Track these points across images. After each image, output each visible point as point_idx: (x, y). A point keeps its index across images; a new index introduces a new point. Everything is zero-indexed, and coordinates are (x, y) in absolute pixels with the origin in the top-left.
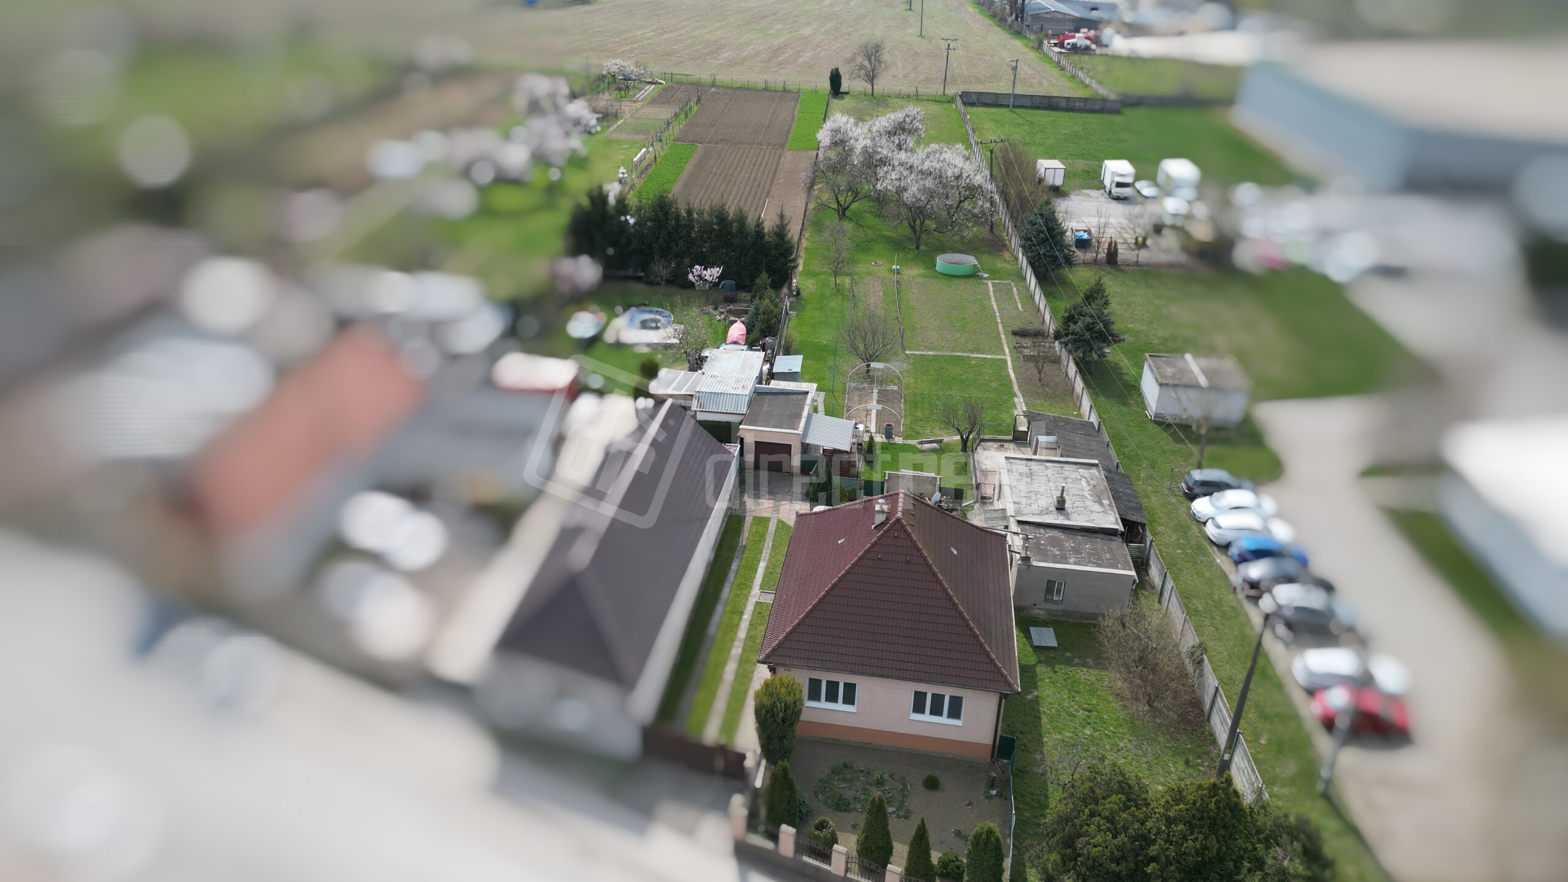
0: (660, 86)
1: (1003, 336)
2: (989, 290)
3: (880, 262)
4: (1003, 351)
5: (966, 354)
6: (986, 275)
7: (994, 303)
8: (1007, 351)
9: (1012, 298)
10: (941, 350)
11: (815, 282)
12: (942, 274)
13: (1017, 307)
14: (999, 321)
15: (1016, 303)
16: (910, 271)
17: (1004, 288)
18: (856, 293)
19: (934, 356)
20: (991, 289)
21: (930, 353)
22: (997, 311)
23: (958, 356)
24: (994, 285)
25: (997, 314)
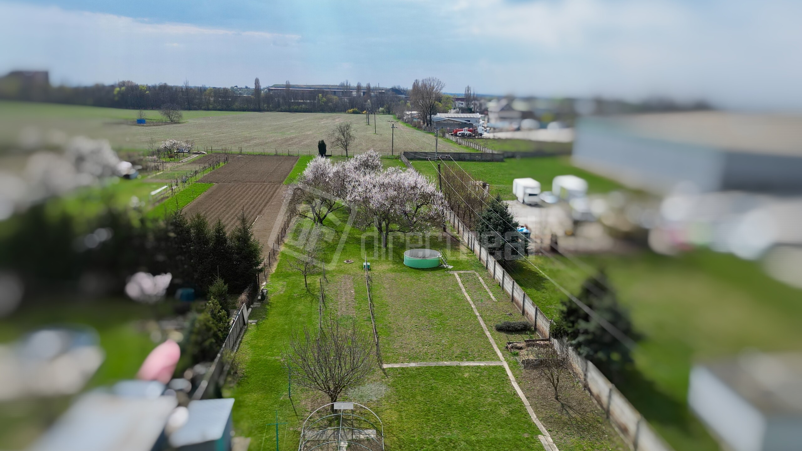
0: (203, 155)
1: (488, 333)
2: (457, 281)
3: (351, 260)
4: (495, 354)
5: (455, 363)
6: (450, 267)
7: (466, 294)
8: (500, 354)
9: (481, 288)
10: (424, 360)
11: (285, 283)
12: (410, 267)
13: (490, 298)
14: (478, 314)
15: (487, 292)
16: (380, 267)
17: (471, 278)
18: (326, 293)
19: (418, 369)
20: (459, 280)
21: (413, 365)
22: (471, 302)
23: (448, 367)
24: (460, 275)
25: (473, 306)
